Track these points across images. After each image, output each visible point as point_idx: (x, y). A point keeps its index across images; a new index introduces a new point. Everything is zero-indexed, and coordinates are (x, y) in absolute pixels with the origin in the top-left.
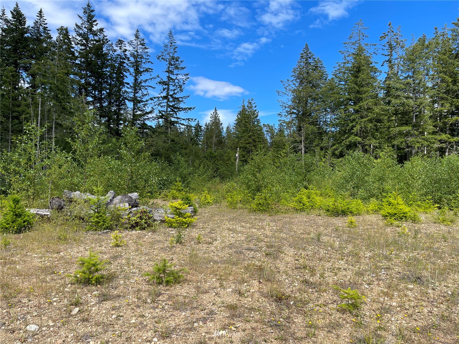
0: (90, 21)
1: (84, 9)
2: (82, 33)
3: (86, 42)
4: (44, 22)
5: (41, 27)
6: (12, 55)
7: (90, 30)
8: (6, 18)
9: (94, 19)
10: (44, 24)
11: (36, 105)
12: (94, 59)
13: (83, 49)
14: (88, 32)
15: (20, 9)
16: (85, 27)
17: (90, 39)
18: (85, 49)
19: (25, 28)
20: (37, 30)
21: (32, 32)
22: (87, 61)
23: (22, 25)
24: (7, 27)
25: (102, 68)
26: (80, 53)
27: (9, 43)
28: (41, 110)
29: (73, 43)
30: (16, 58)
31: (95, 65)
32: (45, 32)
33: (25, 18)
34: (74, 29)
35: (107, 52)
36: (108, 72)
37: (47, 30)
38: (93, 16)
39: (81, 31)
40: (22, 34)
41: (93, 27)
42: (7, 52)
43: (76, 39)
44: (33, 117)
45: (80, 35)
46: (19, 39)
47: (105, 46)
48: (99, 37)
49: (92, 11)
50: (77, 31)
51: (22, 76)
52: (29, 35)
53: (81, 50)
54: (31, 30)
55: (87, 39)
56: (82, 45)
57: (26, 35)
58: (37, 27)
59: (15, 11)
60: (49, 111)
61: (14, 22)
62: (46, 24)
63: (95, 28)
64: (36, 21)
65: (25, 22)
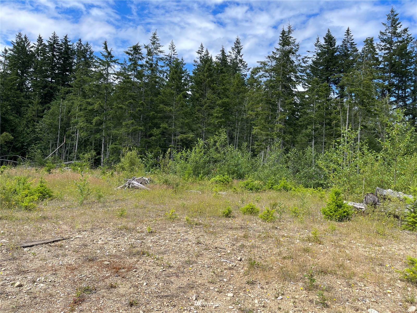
0: (394, 25)
1: (388, 16)
2: (386, 39)
3: (390, 45)
4: (351, 38)
5: (348, 43)
6: (325, 73)
7: (394, 33)
8: (321, 44)
9: (397, 22)
10: (351, 40)
11: (344, 111)
12: (398, 59)
13: (387, 53)
14: (392, 36)
15: (331, 34)
16: (389, 32)
17: (394, 42)
18: (389, 52)
19: (334, 49)
20: (345, 47)
21: (341, 50)
22: (391, 63)
23: (333, 46)
24: (321, 52)
25: (406, 67)
26: (384, 57)
27: (322, 64)
28: (349, 115)
29: (377, 50)
30: (327, 75)
31: (399, 66)
32: (352, 47)
33: (335, 40)
34: (378, 37)
35: (411, 50)
36: (412, 69)
37: (354, 45)
38: (397, 20)
39: (385, 37)
40: (333, 54)
41: (397, 30)
42: (321, 71)
43: (380, 45)
44: (342, 122)
45: (384, 41)
46: (330, 59)
47: (410, 44)
48: (403, 38)
49: (396, 15)
50: (381, 38)
51: (332, 89)
52: (338, 53)
53: (385, 54)
54: (340, 48)
55: (391, 43)
56: (385, 49)
57: (335, 54)
58: (345, 45)
59: (327, 36)
60: (355, 115)
61: (326, 46)
62: (353, 39)
63: (399, 31)
64: (344, 40)
65: (335, 43)
